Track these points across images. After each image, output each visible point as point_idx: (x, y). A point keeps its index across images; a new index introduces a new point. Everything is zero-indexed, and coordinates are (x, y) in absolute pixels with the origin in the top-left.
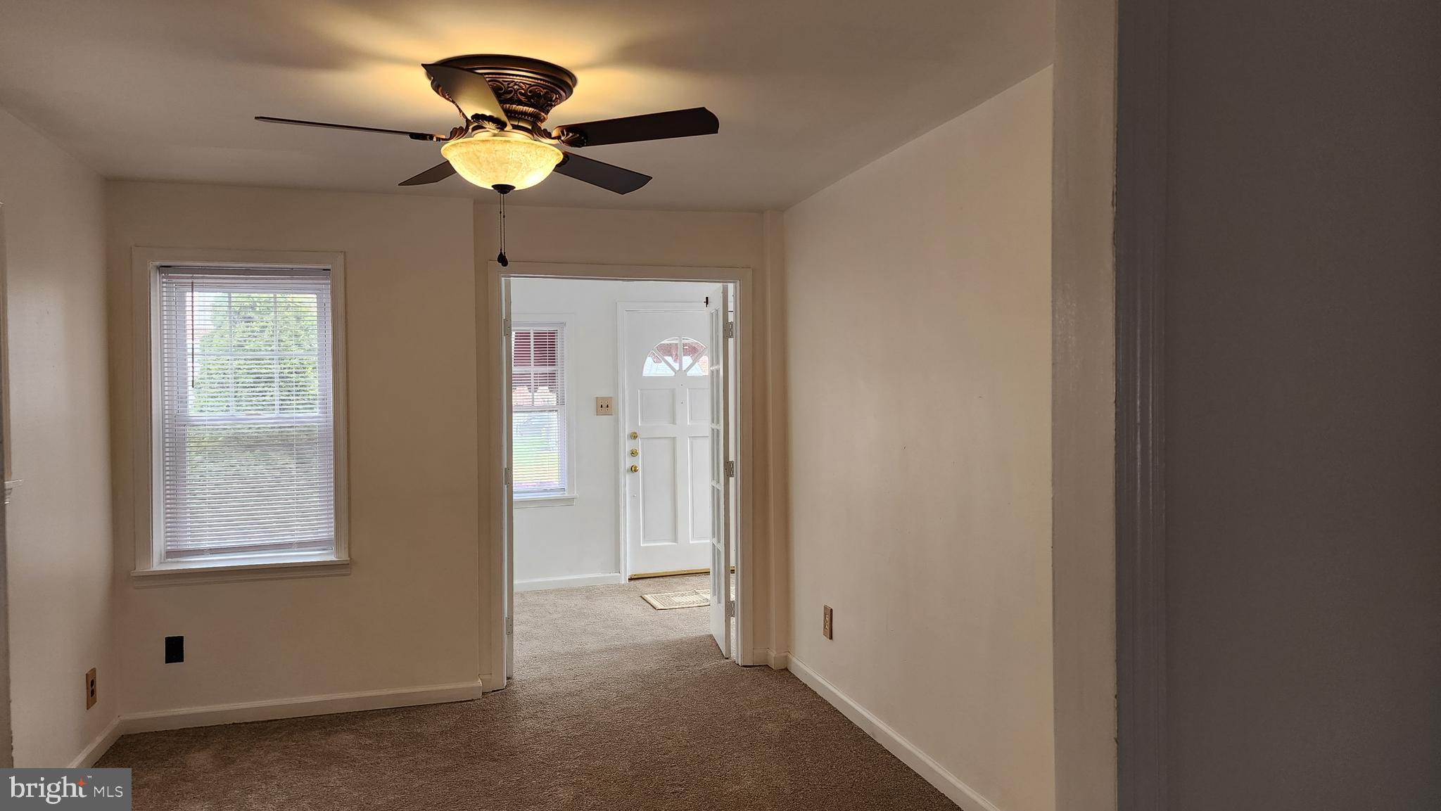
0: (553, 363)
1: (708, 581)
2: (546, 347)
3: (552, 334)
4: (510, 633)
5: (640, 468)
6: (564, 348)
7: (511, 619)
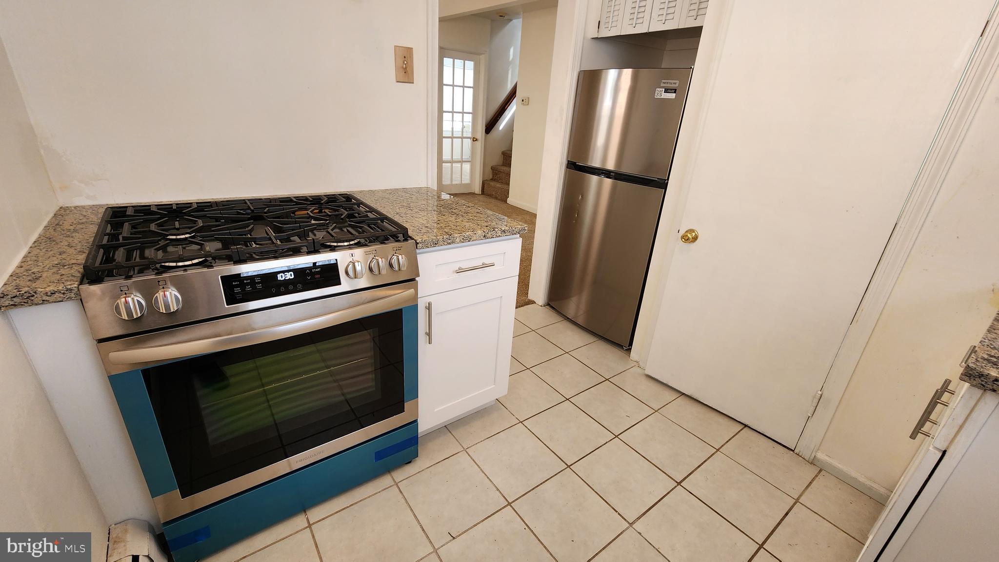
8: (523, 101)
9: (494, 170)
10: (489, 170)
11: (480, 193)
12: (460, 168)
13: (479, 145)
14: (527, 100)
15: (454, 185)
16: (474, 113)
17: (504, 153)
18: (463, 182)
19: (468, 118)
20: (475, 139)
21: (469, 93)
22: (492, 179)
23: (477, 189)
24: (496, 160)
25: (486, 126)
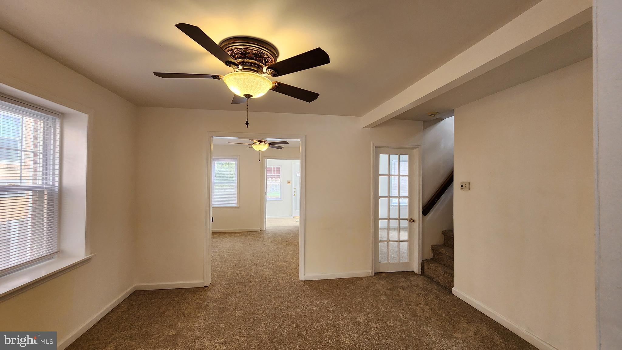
0: (279, 174)
1: (299, 218)
2: (278, 170)
3: (279, 168)
4: (266, 221)
5: (296, 195)
6: (282, 171)
7: (266, 218)
8: (462, 186)
9: (434, 248)
10: (428, 250)
11: (420, 273)
12: (397, 247)
13: (416, 226)
14: (467, 185)
15: (391, 263)
16: (410, 197)
17: (444, 233)
18: (401, 261)
19: (405, 202)
20: (412, 221)
21: (405, 181)
22: (432, 259)
23: (417, 269)
24: (437, 239)
25: (423, 209)
